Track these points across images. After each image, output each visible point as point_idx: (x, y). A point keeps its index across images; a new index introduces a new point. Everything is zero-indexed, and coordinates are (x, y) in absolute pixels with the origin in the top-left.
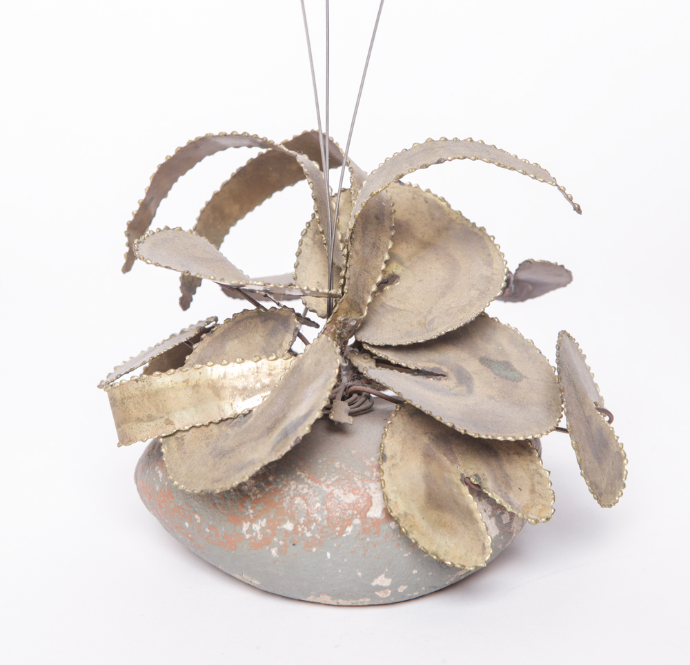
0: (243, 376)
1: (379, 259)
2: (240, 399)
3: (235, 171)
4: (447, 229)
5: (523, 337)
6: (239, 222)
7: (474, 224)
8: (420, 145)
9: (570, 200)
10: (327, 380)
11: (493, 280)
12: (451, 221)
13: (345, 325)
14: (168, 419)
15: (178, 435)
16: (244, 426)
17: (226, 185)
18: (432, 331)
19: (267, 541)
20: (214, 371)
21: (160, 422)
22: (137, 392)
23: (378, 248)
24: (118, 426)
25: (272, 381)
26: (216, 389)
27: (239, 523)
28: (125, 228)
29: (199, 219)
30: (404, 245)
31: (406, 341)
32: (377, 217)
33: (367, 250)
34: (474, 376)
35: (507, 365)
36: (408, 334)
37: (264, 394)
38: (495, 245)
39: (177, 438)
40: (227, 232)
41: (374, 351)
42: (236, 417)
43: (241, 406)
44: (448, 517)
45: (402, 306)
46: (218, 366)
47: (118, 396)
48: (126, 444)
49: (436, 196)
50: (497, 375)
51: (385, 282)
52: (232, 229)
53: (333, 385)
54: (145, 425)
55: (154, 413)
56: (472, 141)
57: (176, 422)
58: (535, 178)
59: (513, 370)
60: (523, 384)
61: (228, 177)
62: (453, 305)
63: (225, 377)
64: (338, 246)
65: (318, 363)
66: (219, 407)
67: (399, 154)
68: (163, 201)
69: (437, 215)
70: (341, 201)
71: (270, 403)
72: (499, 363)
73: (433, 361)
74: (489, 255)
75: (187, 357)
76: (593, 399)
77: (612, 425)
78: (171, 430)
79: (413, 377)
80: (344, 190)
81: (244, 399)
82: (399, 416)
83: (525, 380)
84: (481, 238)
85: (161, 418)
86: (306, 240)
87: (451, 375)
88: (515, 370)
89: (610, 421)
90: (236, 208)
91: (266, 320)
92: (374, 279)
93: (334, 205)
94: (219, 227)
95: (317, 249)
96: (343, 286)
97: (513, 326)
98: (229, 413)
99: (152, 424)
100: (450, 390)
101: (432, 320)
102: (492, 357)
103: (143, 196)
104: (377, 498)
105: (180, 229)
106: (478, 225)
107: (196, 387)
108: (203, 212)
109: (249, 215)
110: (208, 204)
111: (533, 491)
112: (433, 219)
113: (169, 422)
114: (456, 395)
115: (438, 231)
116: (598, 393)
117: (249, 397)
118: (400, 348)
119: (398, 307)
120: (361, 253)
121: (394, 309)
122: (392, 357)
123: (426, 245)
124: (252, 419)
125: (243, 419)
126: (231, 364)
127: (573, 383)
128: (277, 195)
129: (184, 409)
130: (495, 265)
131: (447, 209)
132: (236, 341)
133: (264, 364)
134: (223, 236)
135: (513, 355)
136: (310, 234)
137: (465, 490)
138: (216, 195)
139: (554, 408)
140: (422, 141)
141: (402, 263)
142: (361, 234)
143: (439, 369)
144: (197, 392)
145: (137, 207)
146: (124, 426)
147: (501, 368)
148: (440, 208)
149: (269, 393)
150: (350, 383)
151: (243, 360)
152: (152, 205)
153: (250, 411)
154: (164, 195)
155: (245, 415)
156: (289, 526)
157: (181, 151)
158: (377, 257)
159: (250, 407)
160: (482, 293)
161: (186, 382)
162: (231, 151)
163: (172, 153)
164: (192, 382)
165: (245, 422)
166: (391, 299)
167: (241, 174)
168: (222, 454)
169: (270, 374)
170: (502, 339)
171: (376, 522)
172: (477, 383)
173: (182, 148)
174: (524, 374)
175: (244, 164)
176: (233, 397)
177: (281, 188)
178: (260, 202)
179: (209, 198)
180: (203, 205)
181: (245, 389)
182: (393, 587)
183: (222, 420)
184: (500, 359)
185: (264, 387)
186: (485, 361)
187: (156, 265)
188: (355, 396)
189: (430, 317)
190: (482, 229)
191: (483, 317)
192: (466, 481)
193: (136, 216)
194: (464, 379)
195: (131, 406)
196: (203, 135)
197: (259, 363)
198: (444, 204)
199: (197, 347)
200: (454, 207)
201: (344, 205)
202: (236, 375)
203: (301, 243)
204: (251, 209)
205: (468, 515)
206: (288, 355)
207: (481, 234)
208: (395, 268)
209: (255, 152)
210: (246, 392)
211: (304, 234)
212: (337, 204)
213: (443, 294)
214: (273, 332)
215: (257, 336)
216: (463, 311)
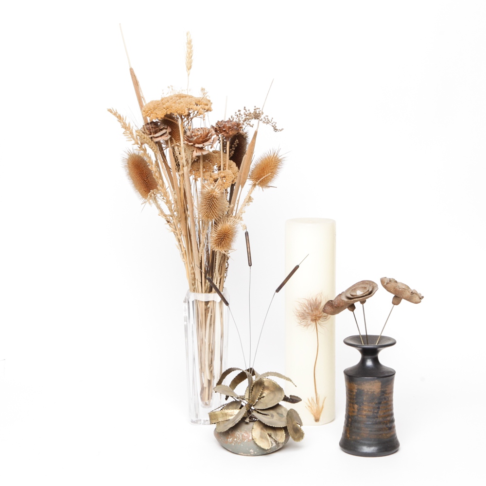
1: (259, 393)
3: (238, 374)
11: (281, 398)
18: (267, 407)
19: (232, 442)
22: (213, 414)
26: (226, 414)
27: (228, 439)
29: (231, 383)
30: (266, 390)
31: (262, 408)
32: (260, 385)
33: (257, 391)
34: (275, 416)
37: (234, 416)
39: (219, 423)
41: (256, 410)
44: (263, 440)
46: (227, 410)
47: (210, 415)
51: (262, 397)
62: (272, 402)
63: (228, 412)
71: (234, 418)
73: (267, 412)
76: (296, 422)
83: (284, 417)
87: (270, 415)
89: (300, 427)
92: (258, 397)
99: (215, 420)
100: (269, 418)
101: (268, 405)
102: (280, 413)
104: (251, 436)
107: (223, 414)
111: (281, 437)
113: (218, 420)
118: (261, 410)
120: (255, 392)
121: (262, 403)
122: (260, 411)
126: (229, 410)
129: (221, 418)
130: (282, 395)
132: (231, 406)
135: (284, 413)
137: (268, 436)
143: (268, 414)
146: (211, 420)
147: (281, 415)
151: (231, 410)
153: (231, 419)
156: (236, 440)
157: (227, 371)
160: (278, 400)
162: (237, 371)
165: (230, 421)
166: (262, 401)
168: (225, 426)
170: (282, 409)
171: (250, 440)
176: (229, 416)
182: (254, 452)
183: (227, 420)
186: (278, 413)
191: (278, 404)
192: (268, 434)
194: (272, 416)
195: (212, 417)
197: (235, 411)
202: (230, 412)
205: (268, 440)
206: (239, 409)
210: (232, 416)
214: (237, 405)
215: (235, 406)
216: (274, 404)
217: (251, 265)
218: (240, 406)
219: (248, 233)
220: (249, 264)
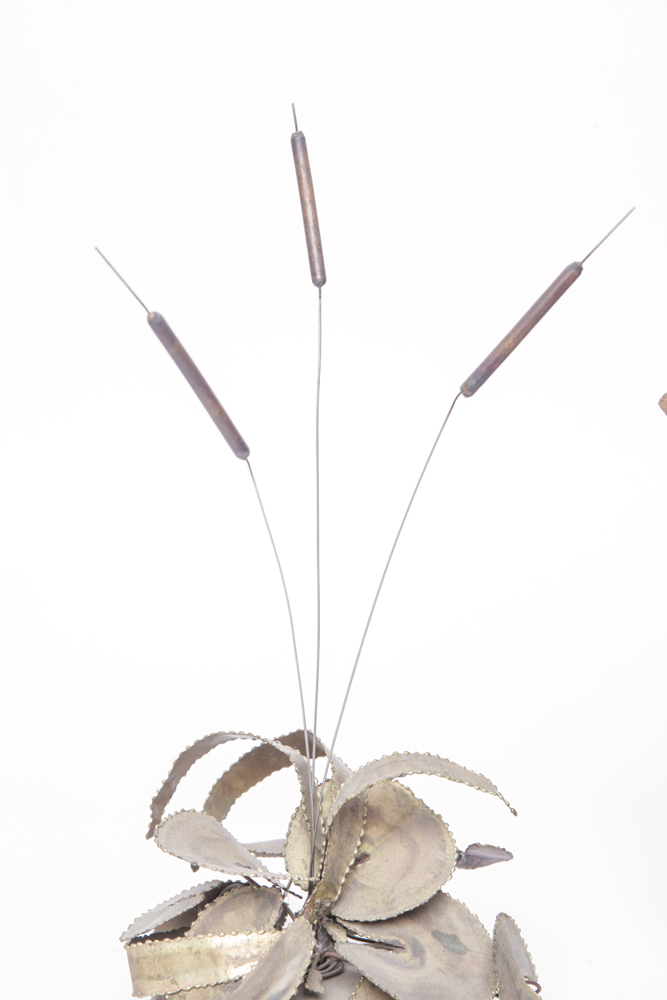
0: (236, 947)
1: (353, 845)
2: (233, 967)
3: (242, 756)
4: (410, 814)
5: (469, 912)
6: (244, 794)
7: (432, 811)
8: (388, 757)
9: (508, 805)
10: (303, 960)
11: (445, 864)
12: (414, 807)
13: (321, 905)
14: (173, 980)
15: (181, 994)
16: (235, 992)
17: (234, 767)
18: (393, 909)
20: (214, 941)
21: (167, 981)
22: (150, 954)
23: (352, 836)
24: (133, 980)
25: (260, 953)
26: (214, 957)
28: (151, 802)
29: (211, 793)
30: (374, 828)
32: (352, 810)
33: (343, 839)
34: (427, 949)
35: (455, 938)
36: (374, 911)
37: (252, 964)
38: (449, 832)
39: (180, 997)
40: (233, 802)
41: (345, 925)
42: (229, 981)
43: (234, 973)
45: (370, 884)
46: (216, 937)
47: (135, 956)
48: (139, 997)
49: (402, 785)
50: (446, 948)
51: (358, 860)
52: (238, 800)
53: (307, 965)
54: (155, 983)
55: (163, 973)
56: (429, 755)
57: (180, 983)
58: (479, 789)
59: (459, 943)
60: (467, 957)
61: (236, 760)
62: (411, 886)
63: (221, 946)
64: (321, 830)
65: (297, 942)
66: (216, 973)
67: (371, 764)
68: (183, 778)
69: (403, 802)
70: (325, 790)
71: (257, 973)
72: (448, 936)
73: (394, 934)
74: (444, 841)
75: (193, 924)
76: (524, 972)
77: (540, 994)
78: (175, 989)
79: (376, 950)
80: (328, 780)
81: (236, 967)
82: (362, 987)
83: (468, 953)
84: (438, 824)
85: (168, 978)
86: (295, 823)
87: (408, 948)
88: (461, 943)
89: (538, 991)
90: (241, 783)
91: (257, 897)
92: (349, 862)
93: (319, 794)
94: (227, 799)
95: (303, 831)
96: (321, 871)
97: (461, 901)
98: (223, 978)
99: (161, 982)
100: (406, 962)
101: (394, 899)
102: (443, 931)
103: (166, 777)
105: (194, 811)
106: (436, 813)
107: (198, 953)
108: (214, 787)
109: (252, 789)
110: (219, 781)
112: (399, 806)
113: (174, 982)
114: (410, 968)
115: (404, 816)
116: (530, 961)
117: (240, 965)
119: (367, 884)
120: (337, 842)
121: (364, 887)
123: (392, 828)
124: (241, 987)
125: (234, 985)
126: (227, 936)
127: (506, 963)
128: (275, 774)
129: (187, 972)
130: (448, 851)
131: (411, 797)
132: (233, 913)
133: (255, 937)
134: (230, 806)
135: (461, 929)
136: (299, 818)
138: (226, 774)
139: (491, 981)
140: (390, 754)
141: (372, 844)
142: (338, 825)
143: (398, 942)
144: (199, 958)
145: (161, 786)
146: (138, 981)
148: (405, 796)
149: (256, 963)
150: (325, 949)
151: (237, 933)
152: (174, 782)
153: (241, 978)
154: (184, 774)
155: (236, 981)
157: (198, 744)
158: (350, 843)
159: (241, 975)
160: (436, 876)
161: (190, 948)
163: (192, 744)
164: (195, 950)
165: (236, 988)
166: (362, 876)
167: (247, 758)
169: (258, 946)
170: (451, 913)
172: (429, 955)
173: (199, 741)
174: (468, 947)
175: (249, 750)
176: (227, 964)
177: (278, 769)
178: (261, 779)
179: (220, 776)
180: (215, 782)
181: (237, 958)
183: (217, 984)
184: (449, 932)
185: (253, 957)
187: (171, 854)
188: (328, 961)
189: (392, 897)
190: (439, 816)
193: (160, 793)
194: (418, 951)
195: (144, 965)
196: (217, 732)
197: (250, 936)
198: (409, 792)
199: (201, 914)
200: (418, 796)
201: (327, 792)
202: (230, 945)
203: (291, 825)
204: (253, 784)
206: (274, 930)
207: (438, 821)
208: (367, 848)
209: (258, 743)
210: (238, 961)
211: (294, 818)
212: (322, 794)
213: (404, 875)
214: (263, 908)
215: (250, 910)
216: (419, 892)
217: (324, 281)
218: (275, 915)
219: (303, 139)
220: (313, 274)
